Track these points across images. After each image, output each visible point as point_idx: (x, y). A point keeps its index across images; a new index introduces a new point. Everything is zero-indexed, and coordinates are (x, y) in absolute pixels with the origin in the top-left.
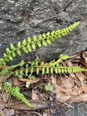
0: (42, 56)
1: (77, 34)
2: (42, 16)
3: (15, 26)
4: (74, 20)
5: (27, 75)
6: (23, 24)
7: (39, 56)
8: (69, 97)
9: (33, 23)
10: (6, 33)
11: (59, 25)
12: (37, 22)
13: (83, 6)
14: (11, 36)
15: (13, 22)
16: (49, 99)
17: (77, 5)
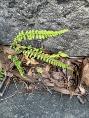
0: (47, 48)
1: (77, 39)
2: (46, 17)
3: (28, 19)
4: (72, 26)
5: (31, 57)
6: (33, 19)
7: (44, 46)
8: (52, 85)
9: (40, 20)
10: (21, 23)
11: (60, 27)
12: (42, 20)
13: (81, 17)
14: (25, 26)
15: (26, 16)
16: (38, 79)
17: (75, 15)
